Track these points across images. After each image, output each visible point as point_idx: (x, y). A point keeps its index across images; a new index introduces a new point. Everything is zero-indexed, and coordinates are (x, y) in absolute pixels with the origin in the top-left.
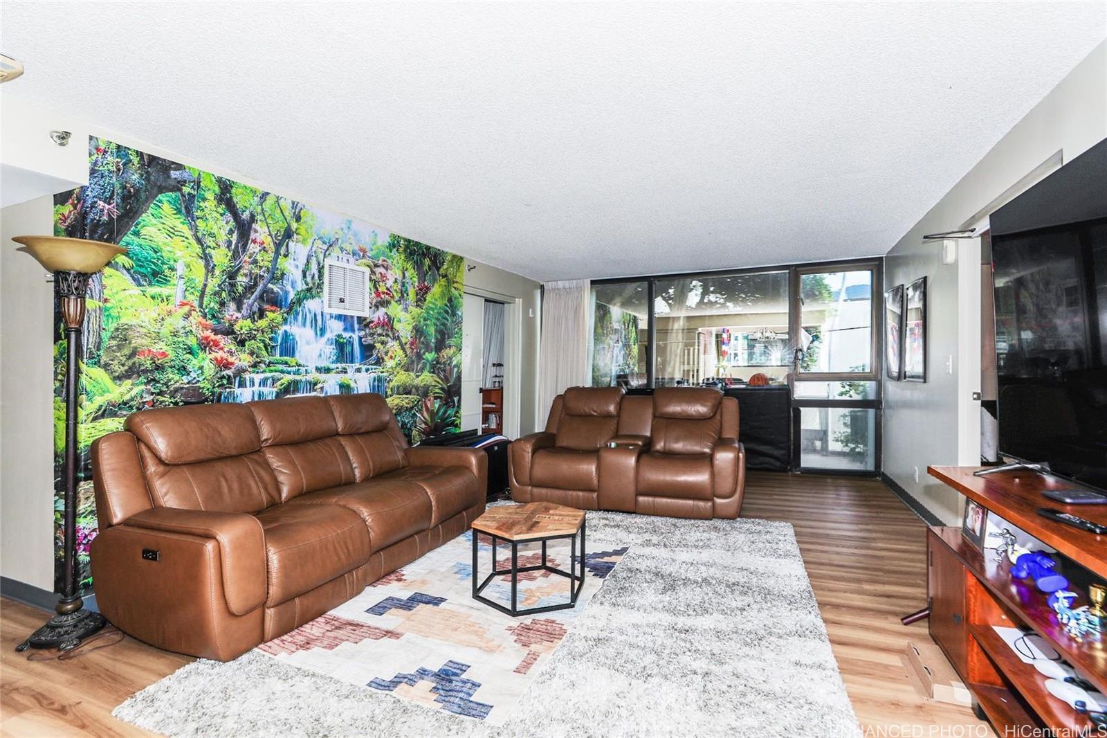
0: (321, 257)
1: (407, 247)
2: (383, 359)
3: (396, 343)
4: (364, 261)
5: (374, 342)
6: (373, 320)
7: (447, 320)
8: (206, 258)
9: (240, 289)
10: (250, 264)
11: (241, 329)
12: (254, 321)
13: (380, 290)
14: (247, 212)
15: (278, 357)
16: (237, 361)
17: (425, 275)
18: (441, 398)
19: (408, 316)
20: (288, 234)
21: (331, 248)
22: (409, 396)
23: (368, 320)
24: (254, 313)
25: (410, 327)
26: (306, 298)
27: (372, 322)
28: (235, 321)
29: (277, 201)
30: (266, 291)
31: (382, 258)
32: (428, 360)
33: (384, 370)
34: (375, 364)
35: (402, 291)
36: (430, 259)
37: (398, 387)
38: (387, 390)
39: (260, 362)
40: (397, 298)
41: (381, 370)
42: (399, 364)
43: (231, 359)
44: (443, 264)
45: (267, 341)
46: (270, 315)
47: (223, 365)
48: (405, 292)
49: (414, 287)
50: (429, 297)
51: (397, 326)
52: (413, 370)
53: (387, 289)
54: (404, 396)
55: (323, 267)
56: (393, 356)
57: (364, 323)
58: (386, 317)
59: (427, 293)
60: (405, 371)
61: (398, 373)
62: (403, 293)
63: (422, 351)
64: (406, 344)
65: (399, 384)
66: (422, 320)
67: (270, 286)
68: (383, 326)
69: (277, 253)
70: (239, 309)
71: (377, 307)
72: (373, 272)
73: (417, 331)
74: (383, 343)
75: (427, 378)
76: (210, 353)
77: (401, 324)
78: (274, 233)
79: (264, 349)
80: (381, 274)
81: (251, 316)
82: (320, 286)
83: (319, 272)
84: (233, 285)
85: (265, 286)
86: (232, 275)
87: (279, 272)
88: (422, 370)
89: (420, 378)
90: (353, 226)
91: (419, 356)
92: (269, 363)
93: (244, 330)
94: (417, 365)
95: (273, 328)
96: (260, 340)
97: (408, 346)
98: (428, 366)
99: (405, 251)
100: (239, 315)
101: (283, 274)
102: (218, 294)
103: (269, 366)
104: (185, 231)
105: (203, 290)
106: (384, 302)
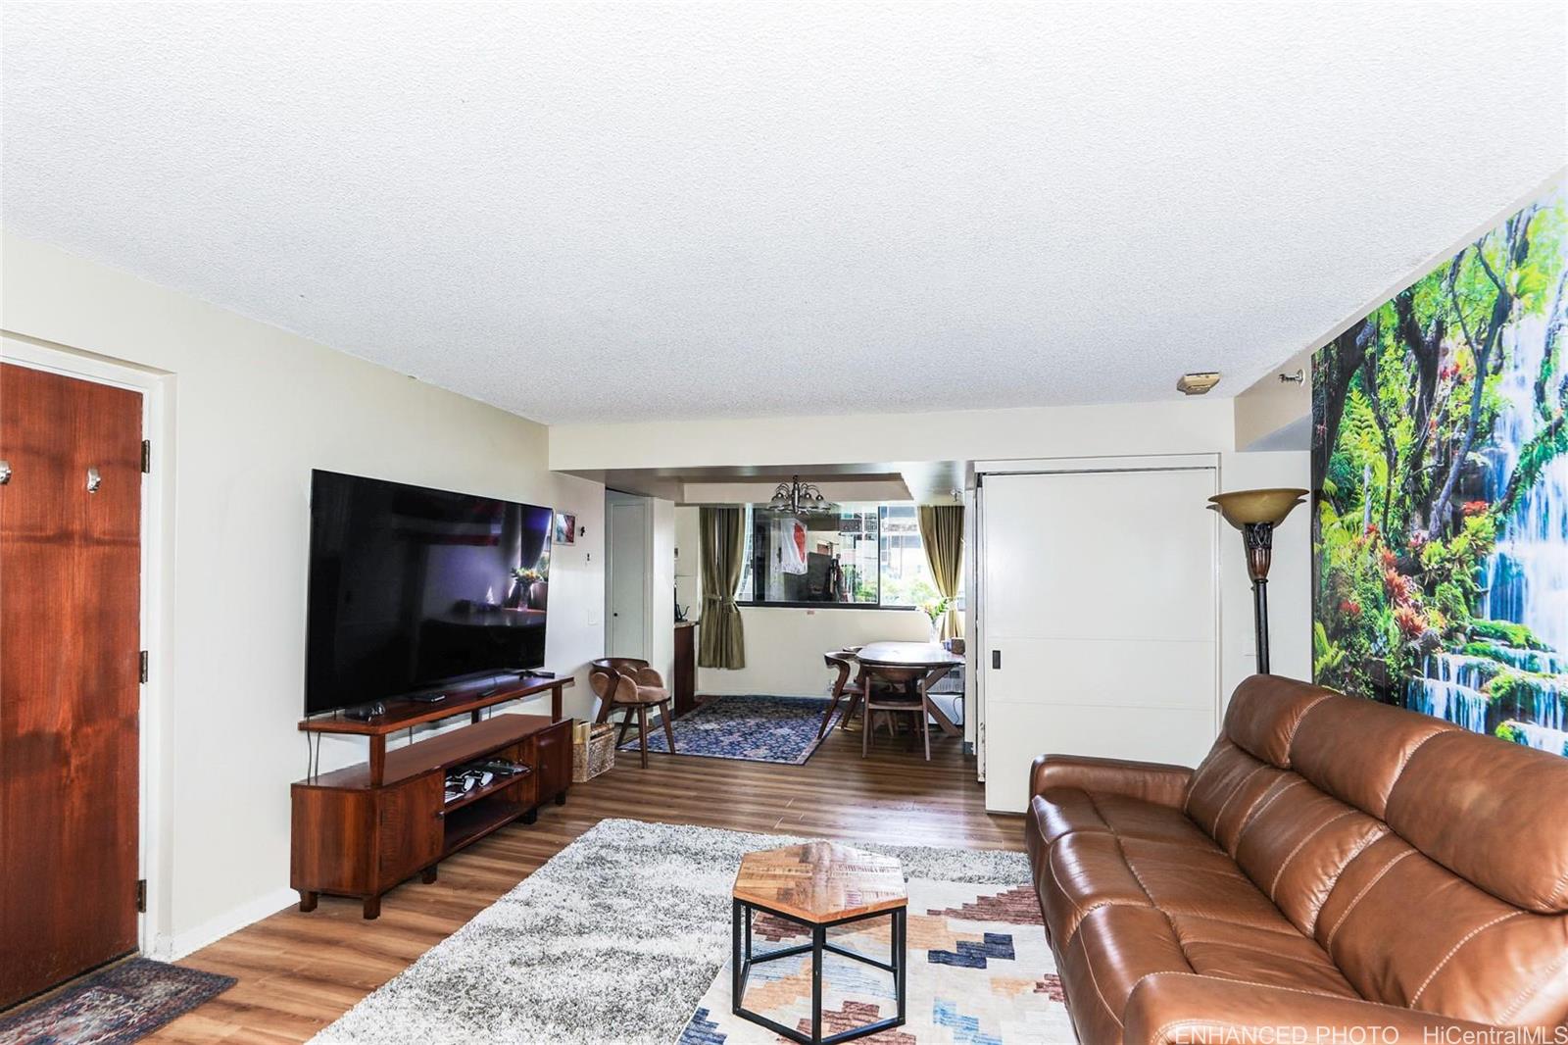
8: (1388, 446)
9: (1427, 481)
10: (1440, 424)
11: (1430, 561)
12: (1446, 542)
14: (1433, 327)
15: (1488, 620)
16: (1424, 625)
20: (1501, 313)
24: (1447, 525)
26: (1545, 458)
28: (1422, 546)
29: (1480, 256)
30: (1468, 471)
39: (1457, 630)
43: (1418, 620)
45: (1469, 582)
46: (1471, 522)
47: (1410, 630)
67: (1471, 456)
69: (1482, 373)
70: (1425, 525)
76: (1395, 608)
78: (1472, 335)
79: (1462, 600)
81: (1442, 535)
84: (1418, 479)
85: (1463, 458)
86: (1415, 461)
87: (1486, 417)
92: (1475, 633)
93: (1433, 563)
95: (1478, 554)
96: (1457, 581)
100: (1425, 534)
101: (1494, 417)
102: (1401, 502)
103: (1471, 639)
104: (1369, 415)
105: (1388, 499)
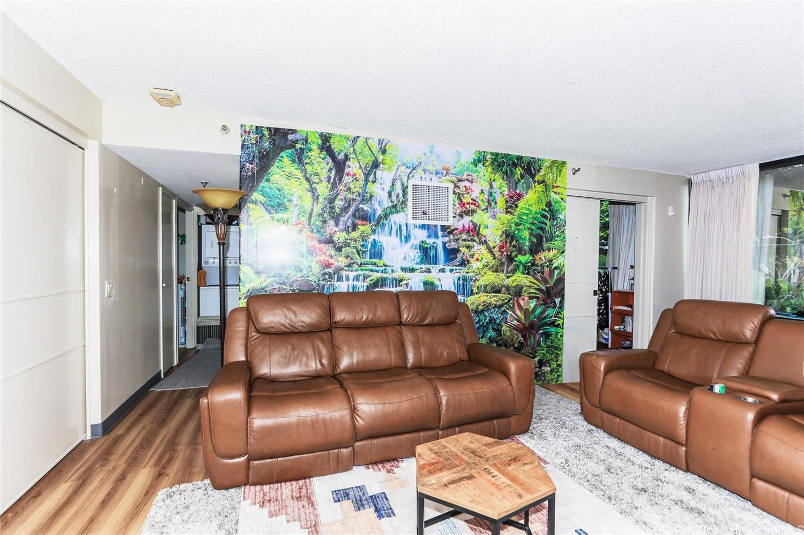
0: (405, 179)
1: (495, 160)
2: (468, 261)
3: (483, 248)
4: (447, 178)
5: (459, 247)
6: (458, 227)
7: (546, 224)
8: (313, 190)
9: (337, 210)
10: (345, 191)
11: (339, 239)
12: (348, 233)
13: (465, 201)
14: (342, 154)
15: (368, 259)
16: (336, 262)
17: (517, 184)
18: (538, 298)
19: (497, 223)
20: (376, 165)
21: (414, 171)
22: (498, 294)
23: (452, 228)
24: (348, 227)
25: (500, 233)
26: (391, 213)
27: (456, 229)
28: (334, 233)
29: (366, 142)
30: (357, 210)
31: (466, 174)
32: (521, 263)
33: (469, 271)
34: (461, 265)
35: (489, 200)
36: (523, 168)
37: (486, 286)
38: (473, 288)
39: (353, 263)
40: (483, 207)
41: (467, 271)
42: (487, 266)
43: (331, 261)
44: (539, 170)
45: (359, 247)
46: (361, 228)
47: (326, 265)
48: (493, 201)
49: (503, 196)
50: (521, 204)
51: (483, 231)
52: (503, 271)
53: (472, 199)
54: (492, 294)
55: (407, 187)
56: (480, 258)
57: (448, 230)
58: (471, 224)
59: (518, 199)
60: (493, 272)
61: (485, 273)
62: (491, 203)
63: (514, 254)
64: (494, 247)
65: (487, 283)
66: (513, 225)
67: (361, 206)
68: (468, 232)
69: (367, 180)
70: (337, 224)
71: (461, 216)
72: (456, 186)
73: (507, 236)
74: (468, 247)
75: (519, 279)
76: (316, 257)
77: (488, 230)
78: (363, 166)
79: (356, 253)
80: (466, 187)
81: (346, 229)
82: (404, 203)
83: (404, 191)
84: (332, 208)
85: (357, 206)
86: (331, 201)
87: (368, 195)
88: (514, 271)
89: (511, 279)
90: (436, 150)
91: (510, 259)
92: (361, 264)
93: (340, 240)
94: (508, 266)
95: (364, 238)
96: (353, 247)
97: (497, 249)
98: (521, 268)
99: (492, 164)
100: (337, 229)
101: (371, 196)
102: (321, 215)
103: (360, 266)
104: (298, 174)
105: (311, 215)
106: (469, 211)
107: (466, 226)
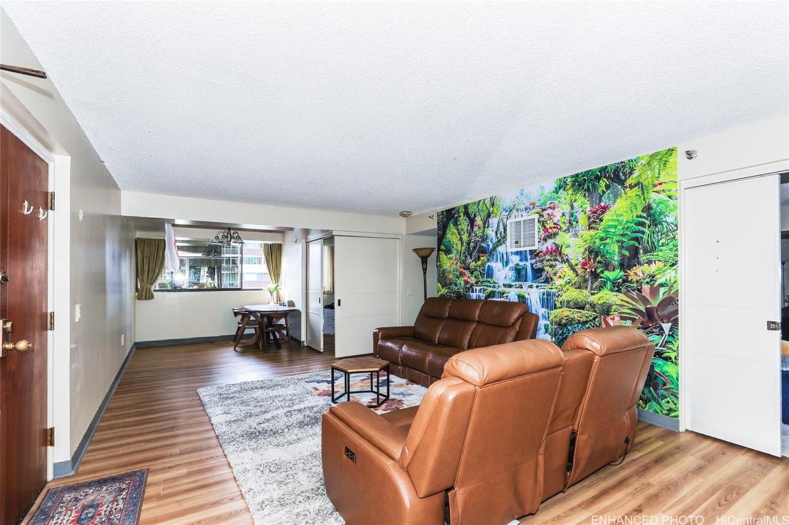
0: (505, 220)
1: (574, 182)
2: (552, 279)
3: (565, 266)
4: (534, 210)
5: (543, 267)
6: (543, 250)
7: (643, 233)
8: (461, 239)
9: (471, 249)
10: (475, 236)
12: (476, 262)
13: (548, 226)
14: (473, 214)
15: (485, 279)
16: (471, 281)
17: (601, 196)
18: (633, 320)
19: (579, 241)
20: (489, 216)
21: (511, 212)
22: (581, 311)
23: (538, 251)
24: (476, 259)
25: (582, 250)
26: (497, 246)
27: (541, 252)
28: (470, 263)
29: (484, 202)
30: (481, 247)
32: (608, 279)
33: (553, 287)
34: (545, 282)
35: (570, 221)
36: (609, 178)
37: (568, 302)
38: (556, 303)
39: (478, 281)
40: (565, 228)
41: (550, 287)
42: (569, 283)
43: (469, 280)
44: (631, 173)
45: (481, 271)
46: (482, 258)
47: (466, 282)
48: (574, 221)
49: (585, 213)
50: (607, 217)
51: (565, 251)
52: (586, 288)
53: (555, 224)
54: (575, 310)
55: (506, 226)
56: (562, 276)
57: (535, 253)
58: (553, 245)
59: (603, 213)
60: (576, 288)
61: (568, 290)
62: (572, 223)
63: (599, 271)
64: (577, 265)
65: (570, 299)
66: (598, 241)
67: (482, 244)
68: (551, 253)
69: (484, 227)
70: (471, 258)
71: (545, 240)
72: (541, 216)
73: (590, 252)
74: (551, 266)
75: (608, 297)
76: (463, 278)
77: (570, 249)
78: (482, 218)
79: (480, 275)
80: (548, 214)
82: (505, 237)
83: (504, 229)
84: (469, 248)
85: (480, 245)
86: (469, 244)
87: (485, 236)
88: (600, 288)
89: (597, 296)
90: (525, 192)
91: (595, 276)
92: (482, 281)
93: (473, 267)
94: (592, 283)
95: (483, 265)
96: (478, 271)
97: (579, 266)
98: (609, 285)
99: (573, 185)
100: (471, 261)
101: (487, 237)
102: (464, 253)
103: (482, 283)
104: (456, 231)
105: (461, 252)
106: (552, 235)
107: (550, 248)
